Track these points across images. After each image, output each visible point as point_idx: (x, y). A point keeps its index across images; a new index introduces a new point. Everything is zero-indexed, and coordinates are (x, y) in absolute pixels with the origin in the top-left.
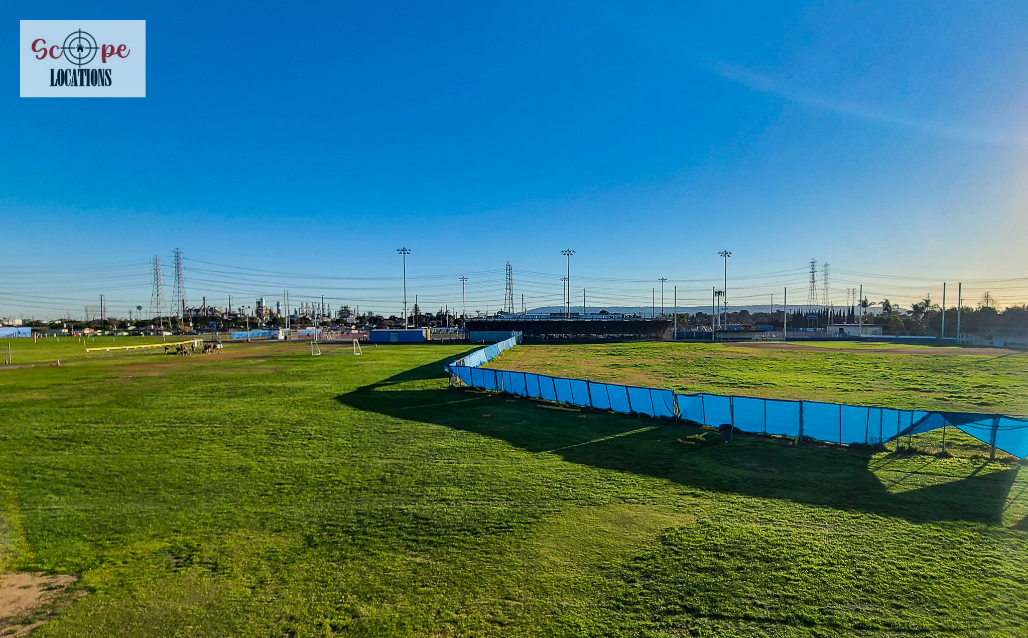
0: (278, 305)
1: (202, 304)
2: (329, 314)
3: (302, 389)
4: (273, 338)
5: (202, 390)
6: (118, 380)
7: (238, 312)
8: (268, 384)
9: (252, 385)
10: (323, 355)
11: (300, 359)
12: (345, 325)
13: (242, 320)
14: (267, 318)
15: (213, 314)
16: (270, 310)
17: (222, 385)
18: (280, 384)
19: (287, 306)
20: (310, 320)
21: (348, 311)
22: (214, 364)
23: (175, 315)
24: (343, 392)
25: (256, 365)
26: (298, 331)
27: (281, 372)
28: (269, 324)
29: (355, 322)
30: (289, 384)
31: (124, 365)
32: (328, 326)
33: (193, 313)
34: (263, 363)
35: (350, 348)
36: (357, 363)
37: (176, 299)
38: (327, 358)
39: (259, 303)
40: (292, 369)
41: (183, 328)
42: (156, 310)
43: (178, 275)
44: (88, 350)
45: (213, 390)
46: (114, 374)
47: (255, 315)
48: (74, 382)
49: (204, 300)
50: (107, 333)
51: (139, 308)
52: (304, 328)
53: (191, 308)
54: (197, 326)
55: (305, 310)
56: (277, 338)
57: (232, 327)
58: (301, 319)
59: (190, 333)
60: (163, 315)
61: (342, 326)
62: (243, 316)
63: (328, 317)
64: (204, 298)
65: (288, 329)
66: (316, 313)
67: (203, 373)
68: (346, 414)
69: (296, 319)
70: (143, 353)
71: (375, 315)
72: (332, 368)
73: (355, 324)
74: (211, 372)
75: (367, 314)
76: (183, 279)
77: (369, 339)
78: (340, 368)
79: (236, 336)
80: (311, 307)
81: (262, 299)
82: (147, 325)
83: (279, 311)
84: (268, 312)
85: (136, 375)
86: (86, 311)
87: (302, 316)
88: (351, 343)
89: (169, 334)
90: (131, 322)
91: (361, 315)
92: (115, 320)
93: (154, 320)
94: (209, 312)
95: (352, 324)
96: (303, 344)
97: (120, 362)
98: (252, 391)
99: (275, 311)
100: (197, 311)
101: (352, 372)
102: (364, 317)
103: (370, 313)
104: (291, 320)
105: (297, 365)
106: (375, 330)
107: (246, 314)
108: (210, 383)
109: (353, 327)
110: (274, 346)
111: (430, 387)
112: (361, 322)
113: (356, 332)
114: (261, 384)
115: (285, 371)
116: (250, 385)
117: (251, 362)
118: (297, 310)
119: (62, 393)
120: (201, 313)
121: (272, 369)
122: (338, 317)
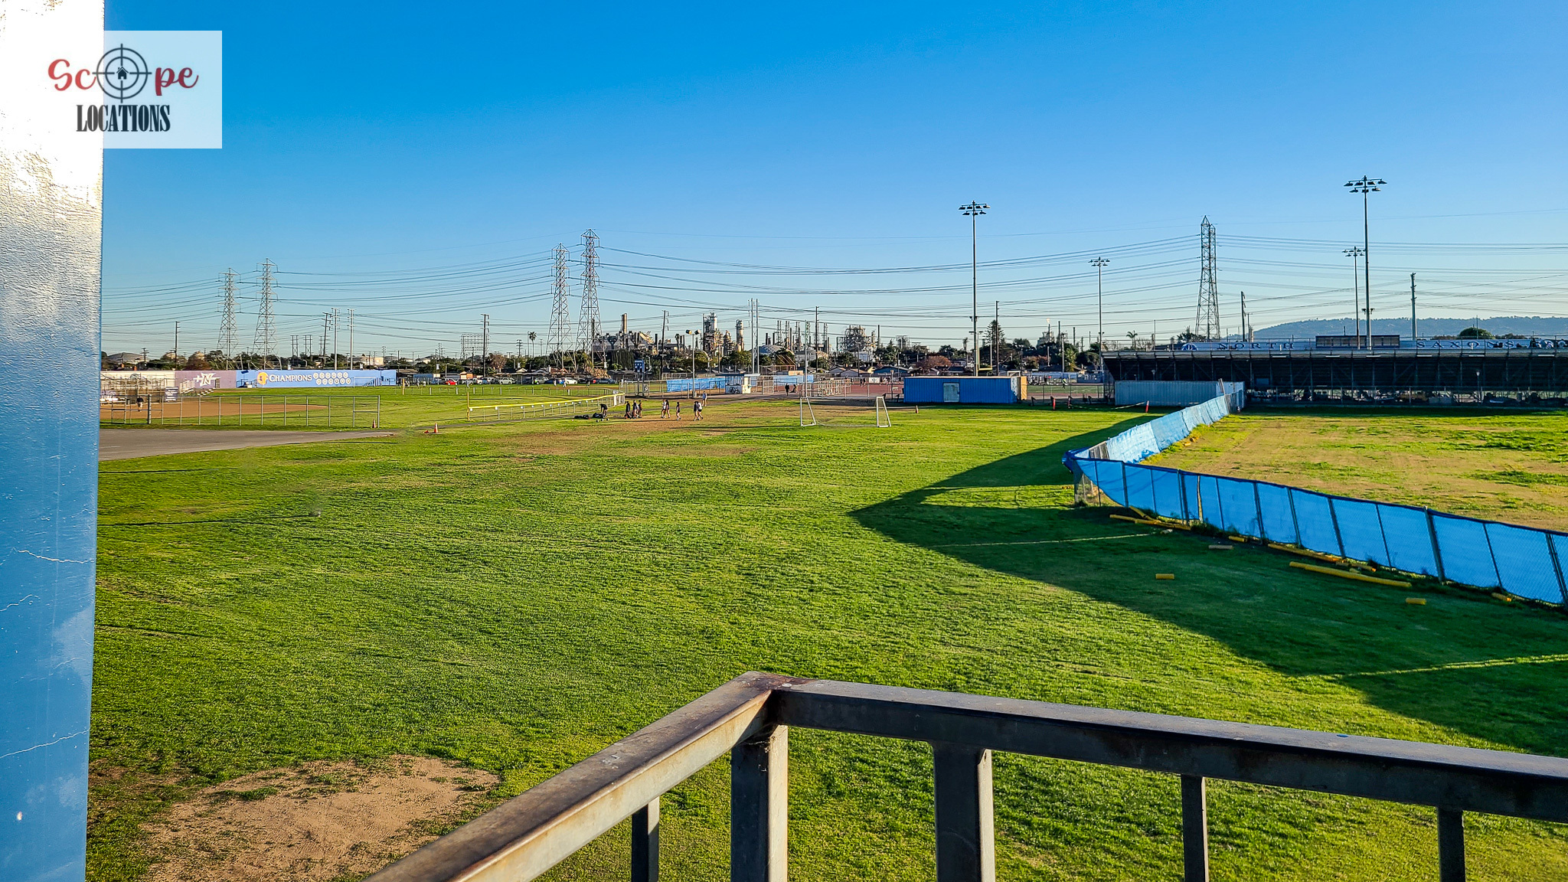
0: (738, 328)
1: (620, 329)
2: (826, 343)
3: (790, 493)
4: (732, 392)
5: (631, 485)
6: (513, 460)
7: (673, 341)
8: (732, 479)
9: (707, 480)
10: (820, 426)
11: (782, 433)
12: (854, 367)
13: (680, 357)
14: (719, 350)
15: (636, 346)
16: (726, 336)
17: (660, 477)
18: (751, 481)
19: (755, 330)
20: (791, 356)
21: (861, 338)
22: (645, 438)
23: (581, 348)
24: (862, 502)
25: (710, 441)
26: (775, 377)
27: (751, 457)
28: (724, 363)
29: (874, 361)
30: (766, 481)
31: (517, 435)
32: (825, 368)
33: (607, 344)
34: (720, 440)
35: (869, 414)
36: (883, 444)
37: (584, 320)
38: (825, 433)
39: (708, 324)
40: (770, 453)
41: (591, 371)
42: (555, 340)
43: (589, 276)
44: (471, 408)
45: (649, 486)
46: (506, 450)
47: (700, 347)
48: (458, 462)
49: (623, 320)
50: (489, 379)
51: (532, 336)
52: (783, 371)
53: (604, 334)
54: (613, 368)
55: (784, 337)
56: (739, 392)
57: (666, 370)
58: (777, 353)
59: (603, 381)
60: (564, 349)
61: (849, 368)
62: (682, 349)
63: (824, 349)
64: (623, 316)
65: (759, 375)
66: (803, 341)
67: (630, 453)
68: (872, 546)
69: (768, 355)
70: (541, 414)
71: (910, 345)
72: (838, 453)
73: (875, 365)
74: (640, 453)
75: (895, 343)
76: (597, 283)
77: (902, 396)
78: (851, 454)
79: (673, 388)
80: (794, 329)
81: (712, 317)
82: (542, 366)
83: (739, 337)
84: (722, 340)
85: (536, 452)
86: (463, 342)
87: (778, 348)
88: (871, 403)
89: (572, 382)
90: (519, 360)
91: (885, 346)
92: (499, 357)
93: (551, 356)
94: (631, 343)
95: (869, 364)
96: (783, 403)
97: (512, 430)
98: (707, 491)
99: (733, 339)
100: (612, 339)
101: (875, 464)
102: (890, 349)
103: (902, 341)
104: (761, 357)
105: (775, 444)
106: (912, 376)
107: (686, 345)
108: (643, 472)
109: (871, 371)
110: (735, 407)
111: (1033, 503)
112: (885, 360)
113: (877, 380)
114: (720, 478)
115: (758, 455)
116: (703, 480)
117: (701, 436)
118: (770, 336)
119: (445, 478)
120: (619, 345)
121: (735, 451)
122: (841, 350)
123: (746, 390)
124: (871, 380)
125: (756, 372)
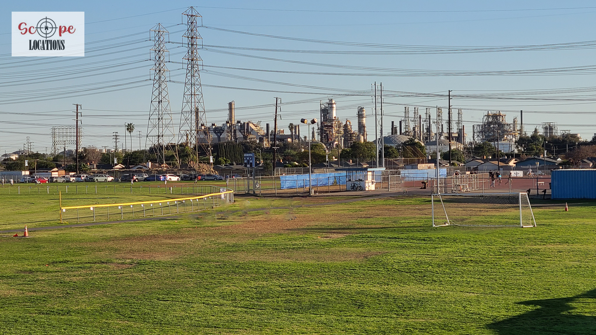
0: (360, 116)
1: (227, 118)
2: (461, 132)
3: (421, 302)
4: (354, 188)
5: (242, 293)
6: (111, 266)
7: (287, 132)
8: (355, 287)
9: (326, 287)
10: (455, 227)
11: (411, 235)
12: (494, 159)
13: (295, 149)
14: (339, 142)
15: (245, 137)
16: (346, 126)
17: (274, 285)
18: (376, 289)
19: (379, 118)
20: (421, 147)
21: (501, 125)
22: (256, 241)
23: (183, 140)
24: (503, 312)
25: (329, 245)
26: (402, 171)
27: (376, 263)
28: (344, 156)
29: (516, 151)
30: (394, 289)
31: (115, 239)
32: (460, 161)
33: (213, 136)
34: (341, 243)
35: (511, 212)
36: (528, 247)
37: (187, 109)
38: (461, 235)
39: (326, 112)
40: (398, 257)
41: (196, 167)
42: (155, 132)
43: (192, 60)
44: (64, 209)
45: (262, 295)
46: (103, 255)
47: (317, 138)
48: (51, 268)
49: (231, 109)
50: (84, 177)
51: (130, 128)
52: (413, 165)
53: (209, 125)
54: (220, 163)
55: (412, 125)
56: (362, 189)
57: (279, 165)
58: (405, 144)
59: (209, 178)
60: (165, 142)
61: (487, 160)
62: (297, 141)
63: (460, 138)
64: (230, 104)
65: (383, 169)
66: (434, 130)
67: (241, 258)
69: (394, 146)
70: (141, 215)
71: (558, 132)
72: (476, 256)
73: (517, 156)
74: (251, 258)
75: (541, 132)
76: (200, 68)
77: (549, 192)
78: (491, 258)
79: (287, 184)
80: (424, 116)
81: (331, 104)
82: (141, 161)
83: (361, 127)
84: (342, 130)
85: (137, 258)
86: (54, 135)
87: (405, 139)
88: (513, 200)
89: (175, 179)
90: (116, 154)
91: (529, 134)
92: (93, 151)
93: (152, 150)
94: (239, 135)
95: (511, 156)
96: (412, 201)
97: (109, 232)
98: (327, 300)
99: (354, 128)
100: (218, 131)
101: (518, 270)
102: (534, 137)
103: (549, 128)
104: (386, 148)
105: (403, 247)
106: (561, 169)
107: (302, 136)
108: (255, 280)
109: (512, 163)
110: (357, 205)
112: (529, 150)
113: (520, 174)
114: (342, 286)
115: (384, 259)
116: (323, 288)
117: (320, 238)
118: (397, 124)
119: (37, 286)
120: (226, 136)
121: (358, 255)
122: (478, 140)
123: (370, 186)
124: (513, 173)
125: (381, 165)
